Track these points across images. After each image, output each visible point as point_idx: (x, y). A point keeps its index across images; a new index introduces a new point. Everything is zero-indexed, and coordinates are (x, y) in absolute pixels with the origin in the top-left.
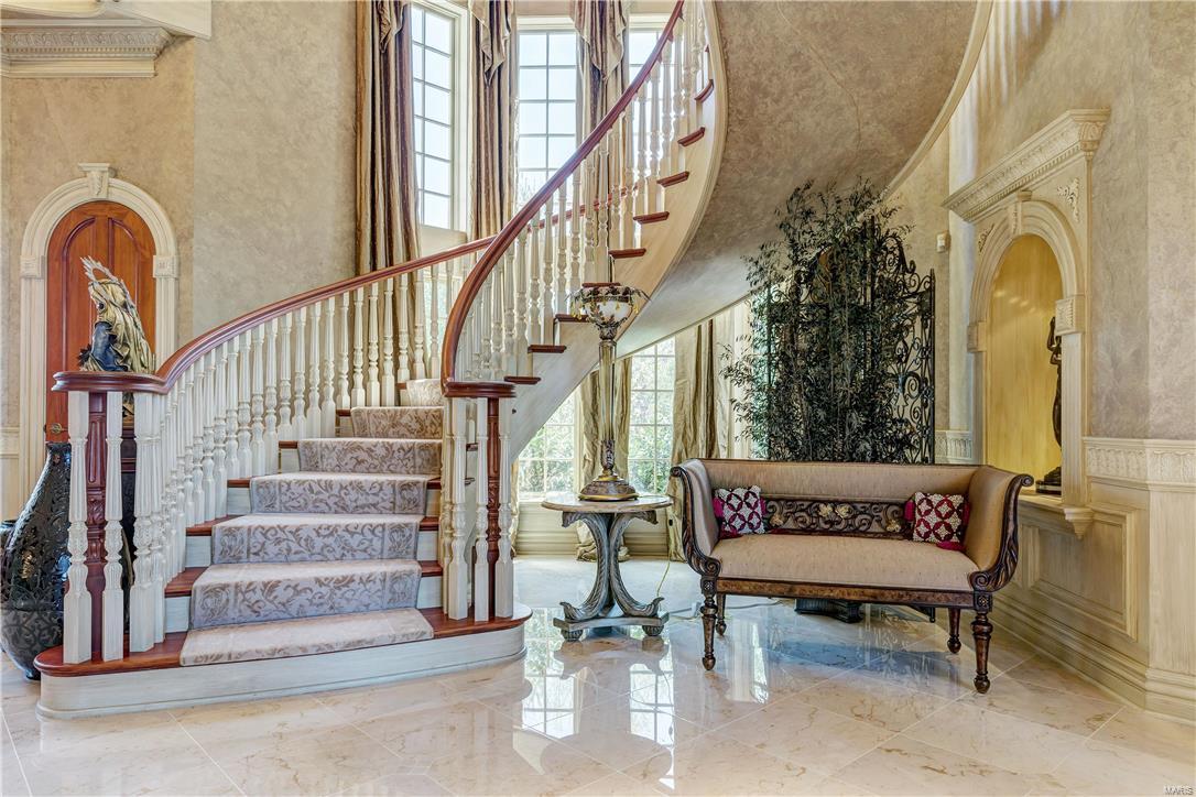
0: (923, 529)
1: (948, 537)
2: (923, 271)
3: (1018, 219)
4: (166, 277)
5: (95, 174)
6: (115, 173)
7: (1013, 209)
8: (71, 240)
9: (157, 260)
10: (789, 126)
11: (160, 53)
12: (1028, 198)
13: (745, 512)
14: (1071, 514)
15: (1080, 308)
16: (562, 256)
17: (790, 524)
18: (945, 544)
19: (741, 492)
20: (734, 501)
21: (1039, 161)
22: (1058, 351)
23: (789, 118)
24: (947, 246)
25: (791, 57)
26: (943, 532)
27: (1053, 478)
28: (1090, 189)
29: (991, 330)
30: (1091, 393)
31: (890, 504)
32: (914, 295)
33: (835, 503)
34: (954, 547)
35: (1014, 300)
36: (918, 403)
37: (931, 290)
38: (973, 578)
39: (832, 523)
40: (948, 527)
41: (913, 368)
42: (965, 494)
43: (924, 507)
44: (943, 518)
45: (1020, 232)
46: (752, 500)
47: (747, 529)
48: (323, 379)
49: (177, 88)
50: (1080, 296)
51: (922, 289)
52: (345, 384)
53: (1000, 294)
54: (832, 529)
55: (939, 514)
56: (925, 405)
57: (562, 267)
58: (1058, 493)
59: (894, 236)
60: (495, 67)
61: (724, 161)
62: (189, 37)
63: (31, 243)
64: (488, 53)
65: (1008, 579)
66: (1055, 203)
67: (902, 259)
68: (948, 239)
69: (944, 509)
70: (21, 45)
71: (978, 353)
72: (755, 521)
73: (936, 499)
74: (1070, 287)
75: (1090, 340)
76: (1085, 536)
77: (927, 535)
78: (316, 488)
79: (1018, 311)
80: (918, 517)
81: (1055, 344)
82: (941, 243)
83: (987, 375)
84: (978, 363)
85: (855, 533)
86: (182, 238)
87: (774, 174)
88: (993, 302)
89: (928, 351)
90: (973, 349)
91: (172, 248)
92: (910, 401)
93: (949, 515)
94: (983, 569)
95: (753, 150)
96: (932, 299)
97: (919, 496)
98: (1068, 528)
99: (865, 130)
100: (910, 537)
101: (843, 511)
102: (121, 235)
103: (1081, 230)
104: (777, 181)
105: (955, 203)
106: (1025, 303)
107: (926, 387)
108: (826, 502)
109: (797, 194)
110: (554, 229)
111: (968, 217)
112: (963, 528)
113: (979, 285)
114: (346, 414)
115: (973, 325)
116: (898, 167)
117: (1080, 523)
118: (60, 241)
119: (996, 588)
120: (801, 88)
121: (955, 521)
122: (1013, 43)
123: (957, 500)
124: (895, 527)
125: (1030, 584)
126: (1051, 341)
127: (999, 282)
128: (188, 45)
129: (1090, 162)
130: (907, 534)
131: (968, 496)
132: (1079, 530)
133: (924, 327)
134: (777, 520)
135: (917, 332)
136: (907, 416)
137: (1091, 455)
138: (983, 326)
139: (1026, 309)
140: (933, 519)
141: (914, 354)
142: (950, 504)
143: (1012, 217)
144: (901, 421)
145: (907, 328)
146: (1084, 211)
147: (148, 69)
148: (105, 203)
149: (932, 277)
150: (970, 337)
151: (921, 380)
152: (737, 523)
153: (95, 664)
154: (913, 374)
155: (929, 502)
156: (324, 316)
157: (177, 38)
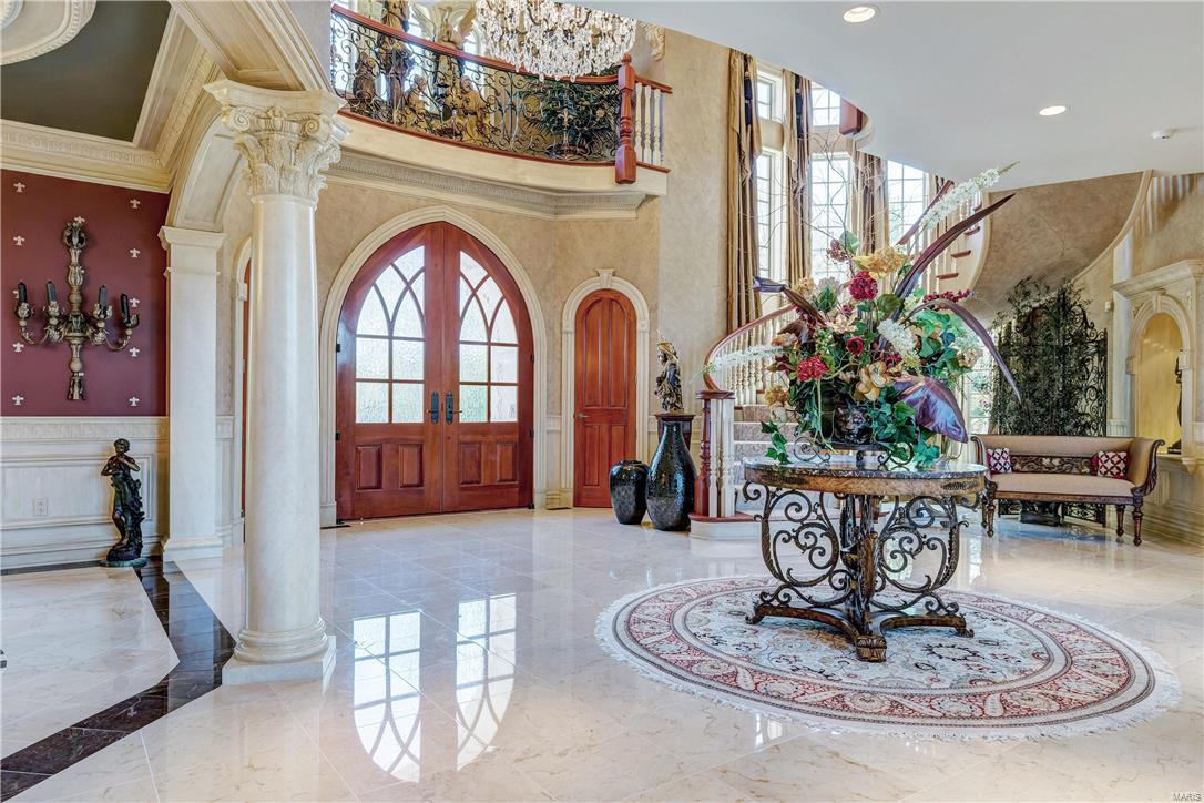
0: (1103, 470)
1: (1118, 474)
2: (1099, 328)
3: (1158, 303)
4: (644, 332)
5: (605, 275)
6: (615, 274)
7: (1155, 298)
8: (588, 310)
9: (638, 322)
10: (1023, 251)
11: (640, 206)
12: (1164, 294)
13: (1002, 461)
14: (1185, 461)
15: (1192, 357)
17: (1025, 469)
18: (1117, 476)
19: (999, 451)
20: (997, 456)
21: (1170, 277)
22: (1180, 376)
23: (1024, 248)
24: (1112, 309)
25: (1029, 221)
26: (1115, 471)
27: (1177, 445)
28: (1198, 296)
29: (1141, 362)
30: (1197, 400)
31: (1083, 458)
32: (1093, 341)
33: (1052, 458)
34: (1121, 478)
35: (1155, 345)
36: (1096, 403)
37: (1105, 340)
38: (1133, 491)
39: (1049, 468)
40: (1118, 468)
41: (1092, 383)
42: (1128, 451)
43: (1104, 459)
44: (1115, 464)
45: (1159, 311)
46: (1005, 455)
47: (1003, 470)
49: (649, 225)
50: (1192, 351)
51: (1099, 339)
53: (1146, 341)
54: (1050, 470)
55: (1113, 462)
56: (1100, 405)
58: (1179, 453)
59: (1080, 306)
60: (799, 190)
61: (984, 269)
62: (656, 197)
63: (568, 314)
64: (795, 179)
65: (1151, 490)
66: (1179, 298)
67: (1085, 319)
68: (1112, 305)
69: (1116, 459)
70: (564, 204)
71: (1132, 375)
72: (1007, 466)
73: (1111, 454)
74: (1187, 345)
75: (1197, 374)
76: (1194, 473)
77: (1106, 473)
78: (757, 448)
79: (1157, 351)
80: (1100, 464)
81: (1179, 374)
82: (1107, 306)
83: (1138, 388)
84: (1132, 381)
85: (1064, 472)
87: (1010, 274)
88: (1142, 346)
89: (1103, 374)
90: (1129, 372)
91: (647, 315)
92: (1090, 402)
93: (1118, 462)
94: (1139, 485)
95: (1000, 263)
96: (1106, 345)
97: (1101, 453)
98: (1184, 469)
99: (1067, 253)
100: (1096, 475)
101: (1056, 462)
102: (615, 308)
103: (1193, 315)
104: (1011, 278)
105: (1119, 287)
106: (1162, 347)
107: (1102, 396)
108: (1046, 457)
109: (1021, 283)
111: (1127, 296)
112: (1126, 469)
113: (1133, 336)
114: (740, 408)
115: (1130, 359)
116: (1083, 268)
117: (1191, 465)
118: (583, 311)
119: (1145, 495)
120: (1032, 234)
121: (1122, 466)
122: (1156, 204)
123: (1123, 454)
124: (1087, 470)
125: (1163, 502)
126: (1177, 370)
127: (1146, 335)
128: (656, 200)
129: (1197, 283)
130: (1093, 473)
131: (1129, 454)
132: (1190, 470)
133: (1100, 360)
134: (1017, 466)
135: (1095, 363)
136: (1088, 411)
137: (1197, 431)
138: (1136, 360)
139: (1162, 350)
140: (1109, 465)
141: (1092, 376)
142: (1119, 456)
143: (1154, 302)
144: (1084, 414)
145: (1088, 360)
146: (1194, 307)
147: (632, 215)
148: (608, 290)
149: (1105, 333)
150: (1127, 365)
151: (1098, 391)
152: (998, 467)
153: (720, 518)
154: (1093, 387)
155: (1107, 456)
157: (650, 197)
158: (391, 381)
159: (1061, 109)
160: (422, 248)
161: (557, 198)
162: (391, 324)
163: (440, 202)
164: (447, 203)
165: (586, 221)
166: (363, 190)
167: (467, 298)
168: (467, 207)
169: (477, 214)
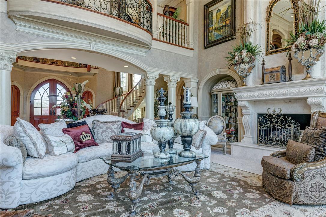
6: (89, 88)
9: (93, 97)
11: (93, 75)
16: (135, 95)
48: (110, 109)
49: (95, 79)
52: (112, 110)
57: (135, 96)
86: (95, 95)
91: (94, 95)
102: (89, 94)
110: (134, 92)
147: (93, 77)
148: (88, 91)
156: (115, 101)
157: (95, 74)
158: (42, 108)
159: (125, 66)
160: (49, 84)
161: (78, 74)
162: (42, 98)
163: (52, 75)
164: (54, 75)
165: (84, 78)
166: (36, 74)
167: (58, 93)
168: (58, 76)
169: (61, 77)
